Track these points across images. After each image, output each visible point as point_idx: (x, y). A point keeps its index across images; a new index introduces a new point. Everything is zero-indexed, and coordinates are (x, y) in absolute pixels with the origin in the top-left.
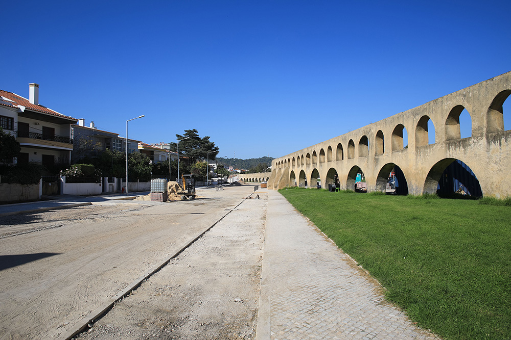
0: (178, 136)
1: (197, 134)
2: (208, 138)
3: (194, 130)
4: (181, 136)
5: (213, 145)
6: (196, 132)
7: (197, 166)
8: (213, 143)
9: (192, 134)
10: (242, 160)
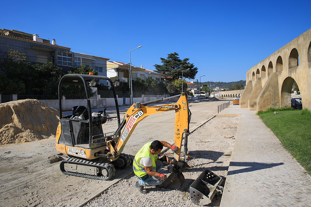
0: (162, 59)
1: (178, 57)
2: (188, 59)
3: (175, 53)
4: (164, 59)
5: (192, 66)
6: (177, 55)
7: (175, 84)
8: (192, 64)
9: (174, 56)
10: (226, 83)
